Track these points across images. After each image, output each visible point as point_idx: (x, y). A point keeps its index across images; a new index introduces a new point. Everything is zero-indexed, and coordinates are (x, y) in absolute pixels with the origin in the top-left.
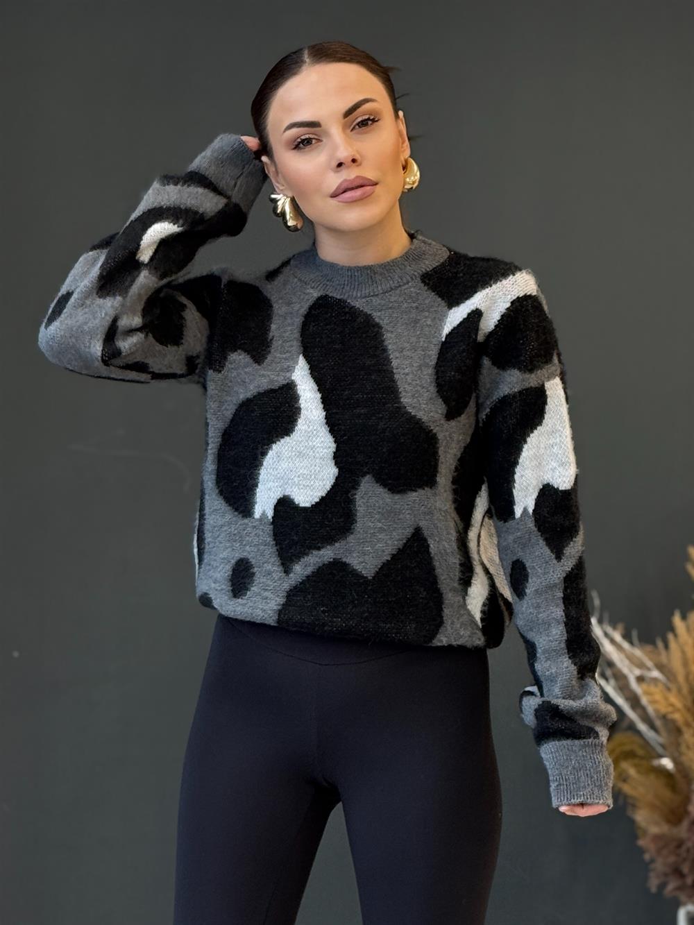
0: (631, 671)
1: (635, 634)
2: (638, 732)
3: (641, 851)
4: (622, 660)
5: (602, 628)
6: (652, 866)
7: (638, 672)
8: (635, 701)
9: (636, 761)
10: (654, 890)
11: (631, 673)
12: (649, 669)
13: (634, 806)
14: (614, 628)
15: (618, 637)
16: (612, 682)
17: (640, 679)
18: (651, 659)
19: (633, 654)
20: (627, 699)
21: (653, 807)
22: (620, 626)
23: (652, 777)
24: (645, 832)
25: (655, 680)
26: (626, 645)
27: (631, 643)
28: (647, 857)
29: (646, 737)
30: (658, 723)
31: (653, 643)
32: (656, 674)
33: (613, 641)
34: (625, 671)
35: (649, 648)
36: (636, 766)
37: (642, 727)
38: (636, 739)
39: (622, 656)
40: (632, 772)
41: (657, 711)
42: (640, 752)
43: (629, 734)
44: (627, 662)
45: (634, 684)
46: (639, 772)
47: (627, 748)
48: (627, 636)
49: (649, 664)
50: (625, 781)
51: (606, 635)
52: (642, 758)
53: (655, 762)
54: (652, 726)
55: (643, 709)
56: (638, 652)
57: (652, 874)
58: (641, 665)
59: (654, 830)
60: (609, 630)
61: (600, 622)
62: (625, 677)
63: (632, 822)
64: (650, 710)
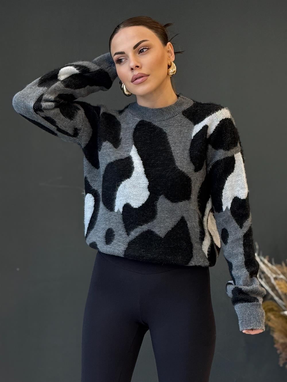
0: (272, 275)
1: (273, 260)
2: (275, 301)
3: (276, 349)
4: (268, 271)
5: (260, 258)
6: (281, 356)
7: (274, 276)
8: (273, 288)
9: (274, 312)
10: (281, 365)
11: (272, 276)
12: (279, 275)
13: (273, 331)
14: (265, 258)
15: (266, 261)
16: (264, 280)
17: (275, 279)
18: (280, 270)
19: (272, 268)
20: (270, 287)
21: (281, 331)
22: (267, 257)
23: (281, 319)
24: (278, 342)
25: (282, 279)
26: (269, 265)
27: (272, 264)
28: (278, 352)
29: (278, 303)
30: (283, 297)
31: (281, 264)
32: (282, 276)
33: (264, 263)
34: (269, 275)
35: (279, 266)
36: (274, 315)
37: (276, 298)
38: (274, 303)
39: (268, 269)
40: (272, 317)
41: (282, 292)
42: (276, 309)
43: (271, 301)
44: (270, 272)
45: (273, 281)
46: (275, 317)
47: (270, 307)
48: (270, 261)
49: (279, 272)
50: (269, 320)
51: (261, 260)
52: (276, 311)
53: (282, 313)
54: (280, 298)
55: (277, 291)
56: (274, 268)
57: (281, 359)
58: (276, 273)
59: (281, 341)
60: (262, 258)
61: (259, 255)
62: (269, 278)
63: (272, 338)
64: (280, 291)
